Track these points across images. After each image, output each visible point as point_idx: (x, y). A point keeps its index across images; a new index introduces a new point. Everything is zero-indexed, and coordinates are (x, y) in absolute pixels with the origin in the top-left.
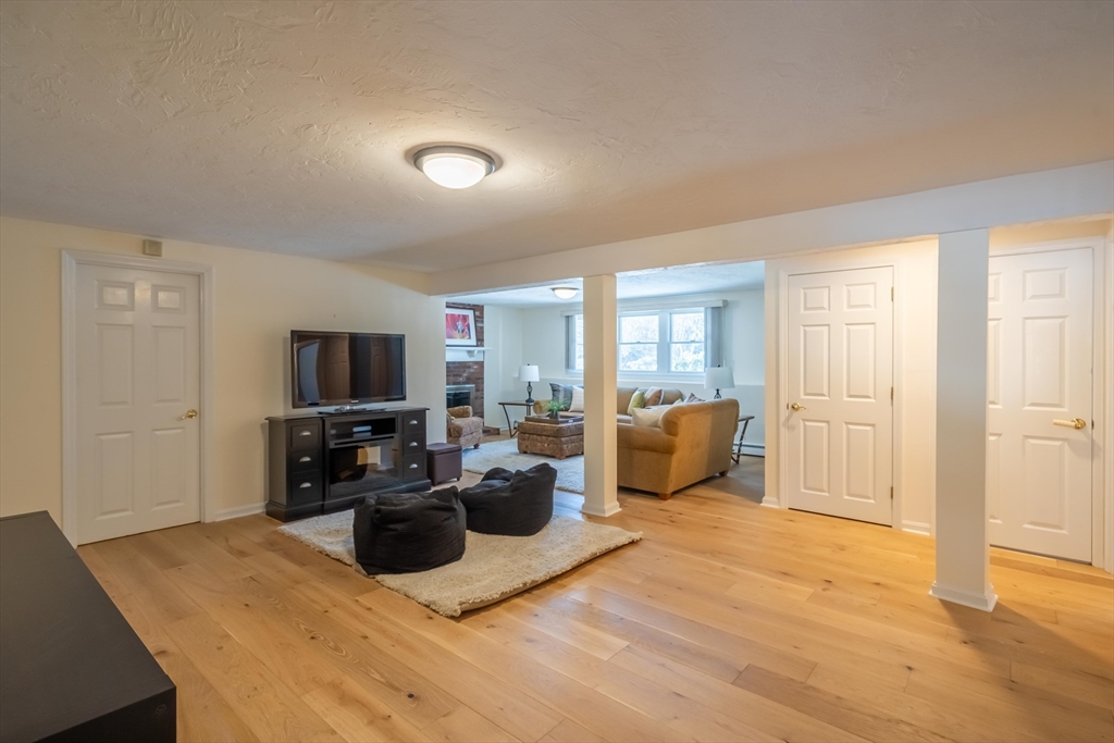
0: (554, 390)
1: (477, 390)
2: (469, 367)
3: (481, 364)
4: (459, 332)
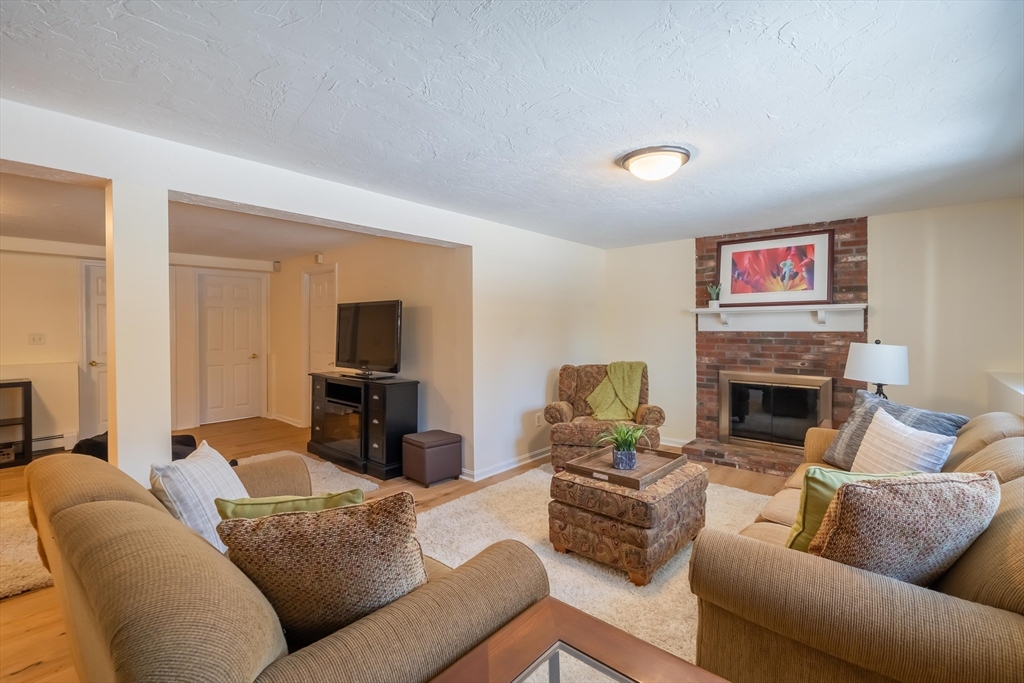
4: (783, 279)
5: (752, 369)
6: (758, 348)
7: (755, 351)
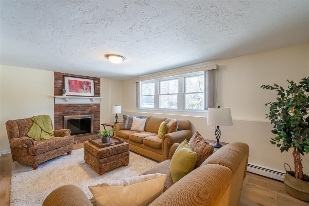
0: (124, 119)
1: (96, 117)
2: (91, 106)
3: (99, 105)
4: (84, 89)
5: (74, 115)
6: (76, 108)
7: (75, 109)
